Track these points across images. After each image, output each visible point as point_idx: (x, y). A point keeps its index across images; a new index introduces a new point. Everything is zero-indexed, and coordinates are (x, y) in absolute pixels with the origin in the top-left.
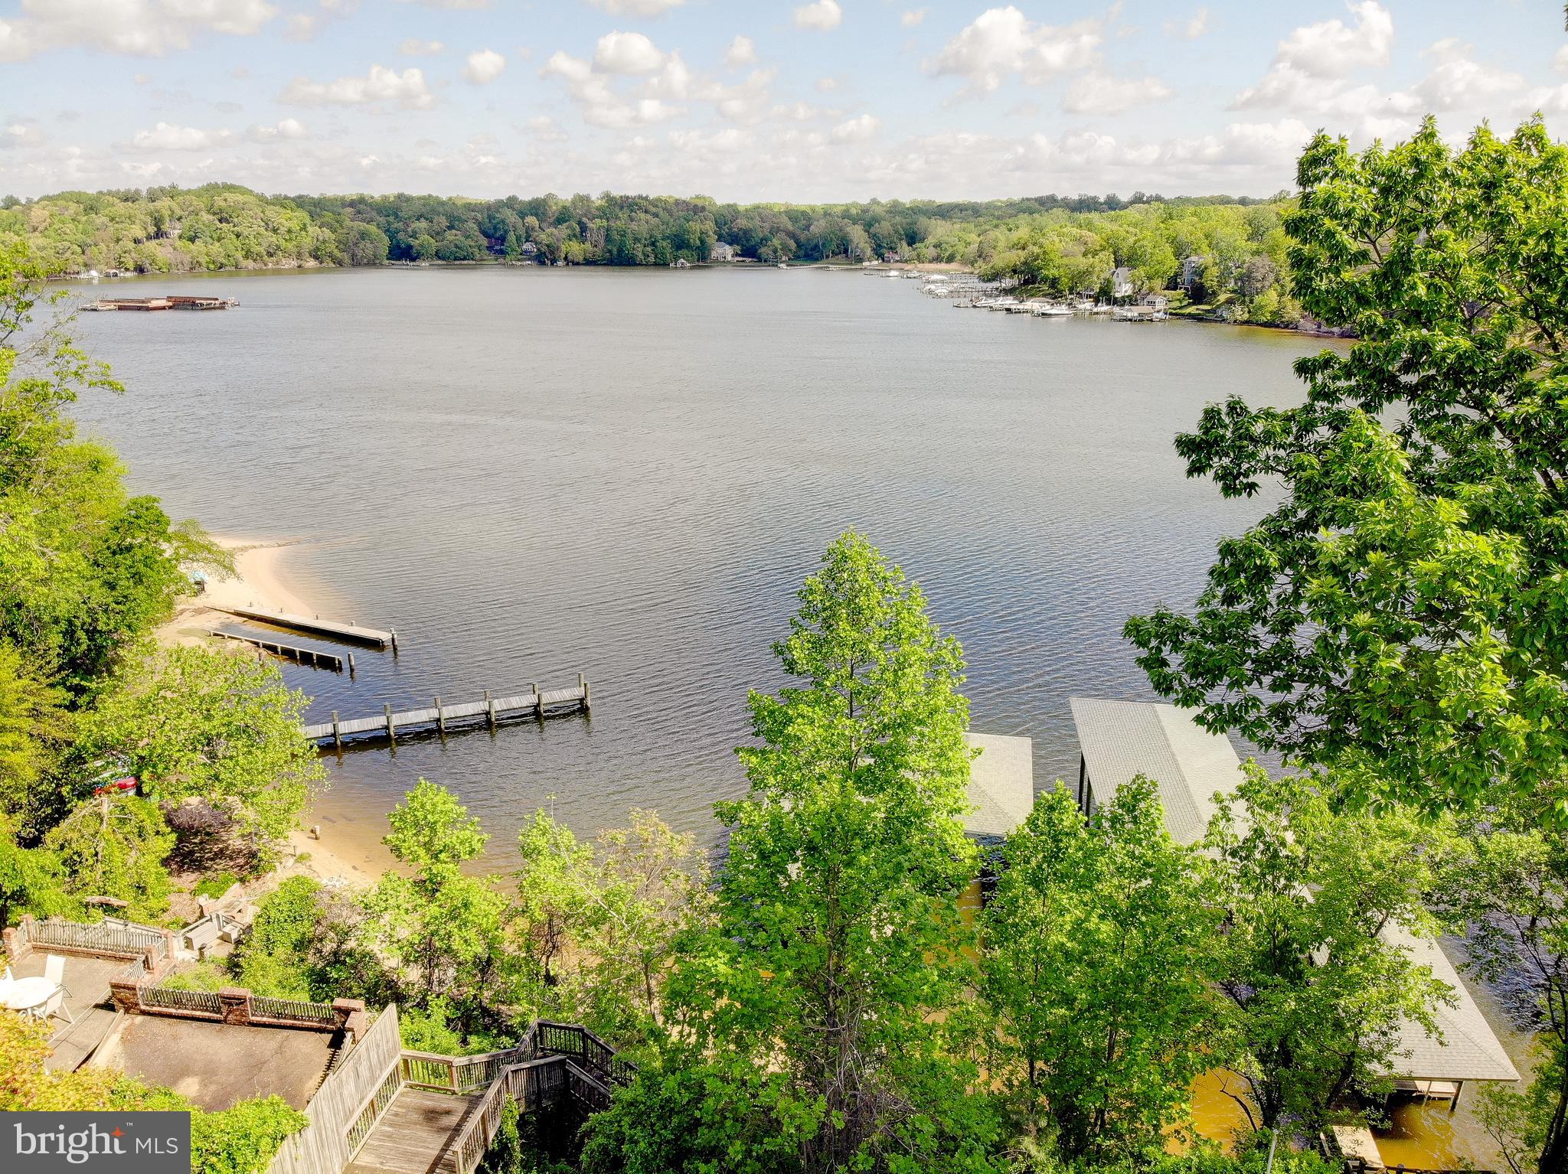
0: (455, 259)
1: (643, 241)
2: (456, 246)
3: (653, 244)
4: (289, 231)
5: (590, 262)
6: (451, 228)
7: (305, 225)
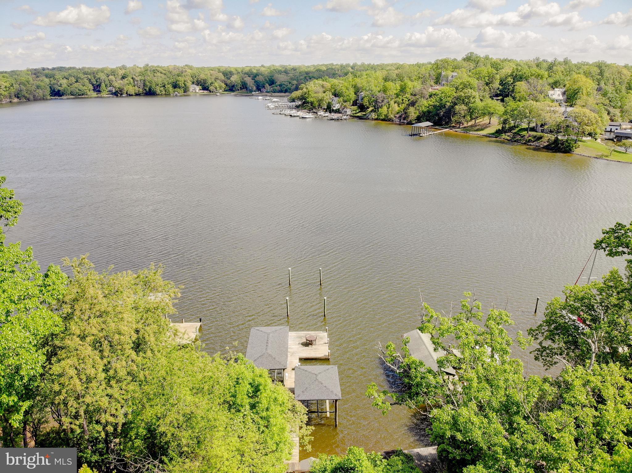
0: (79, 95)
1: (160, 85)
2: (79, 90)
3: (164, 86)
4: (6, 87)
5: (137, 95)
6: (77, 82)
7: (12, 84)
